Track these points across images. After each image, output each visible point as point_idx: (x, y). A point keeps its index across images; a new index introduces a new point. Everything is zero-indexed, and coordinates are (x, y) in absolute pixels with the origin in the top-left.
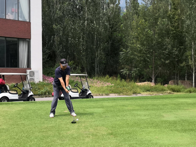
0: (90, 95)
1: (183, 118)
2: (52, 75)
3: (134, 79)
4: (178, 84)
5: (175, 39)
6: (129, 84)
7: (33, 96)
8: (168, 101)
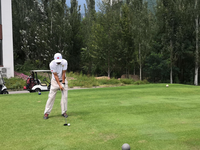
2: (22, 71)
3: (94, 74)
4: (128, 78)
5: (126, 41)
6: (89, 78)
8: (123, 91)
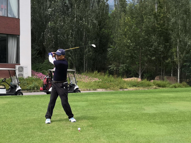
0: (77, 90)
1: (163, 111)
2: (41, 71)
3: (122, 75)
4: (163, 80)
5: (161, 36)
6: (116, 80)
7: (21, 91)
8: (151, 95)
